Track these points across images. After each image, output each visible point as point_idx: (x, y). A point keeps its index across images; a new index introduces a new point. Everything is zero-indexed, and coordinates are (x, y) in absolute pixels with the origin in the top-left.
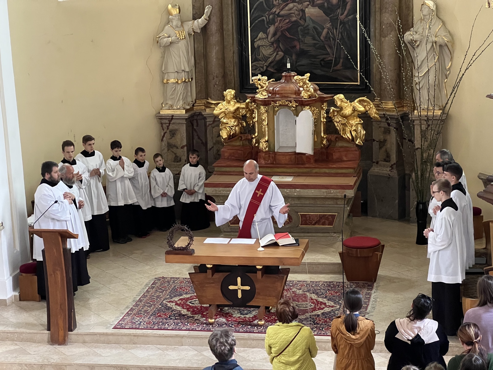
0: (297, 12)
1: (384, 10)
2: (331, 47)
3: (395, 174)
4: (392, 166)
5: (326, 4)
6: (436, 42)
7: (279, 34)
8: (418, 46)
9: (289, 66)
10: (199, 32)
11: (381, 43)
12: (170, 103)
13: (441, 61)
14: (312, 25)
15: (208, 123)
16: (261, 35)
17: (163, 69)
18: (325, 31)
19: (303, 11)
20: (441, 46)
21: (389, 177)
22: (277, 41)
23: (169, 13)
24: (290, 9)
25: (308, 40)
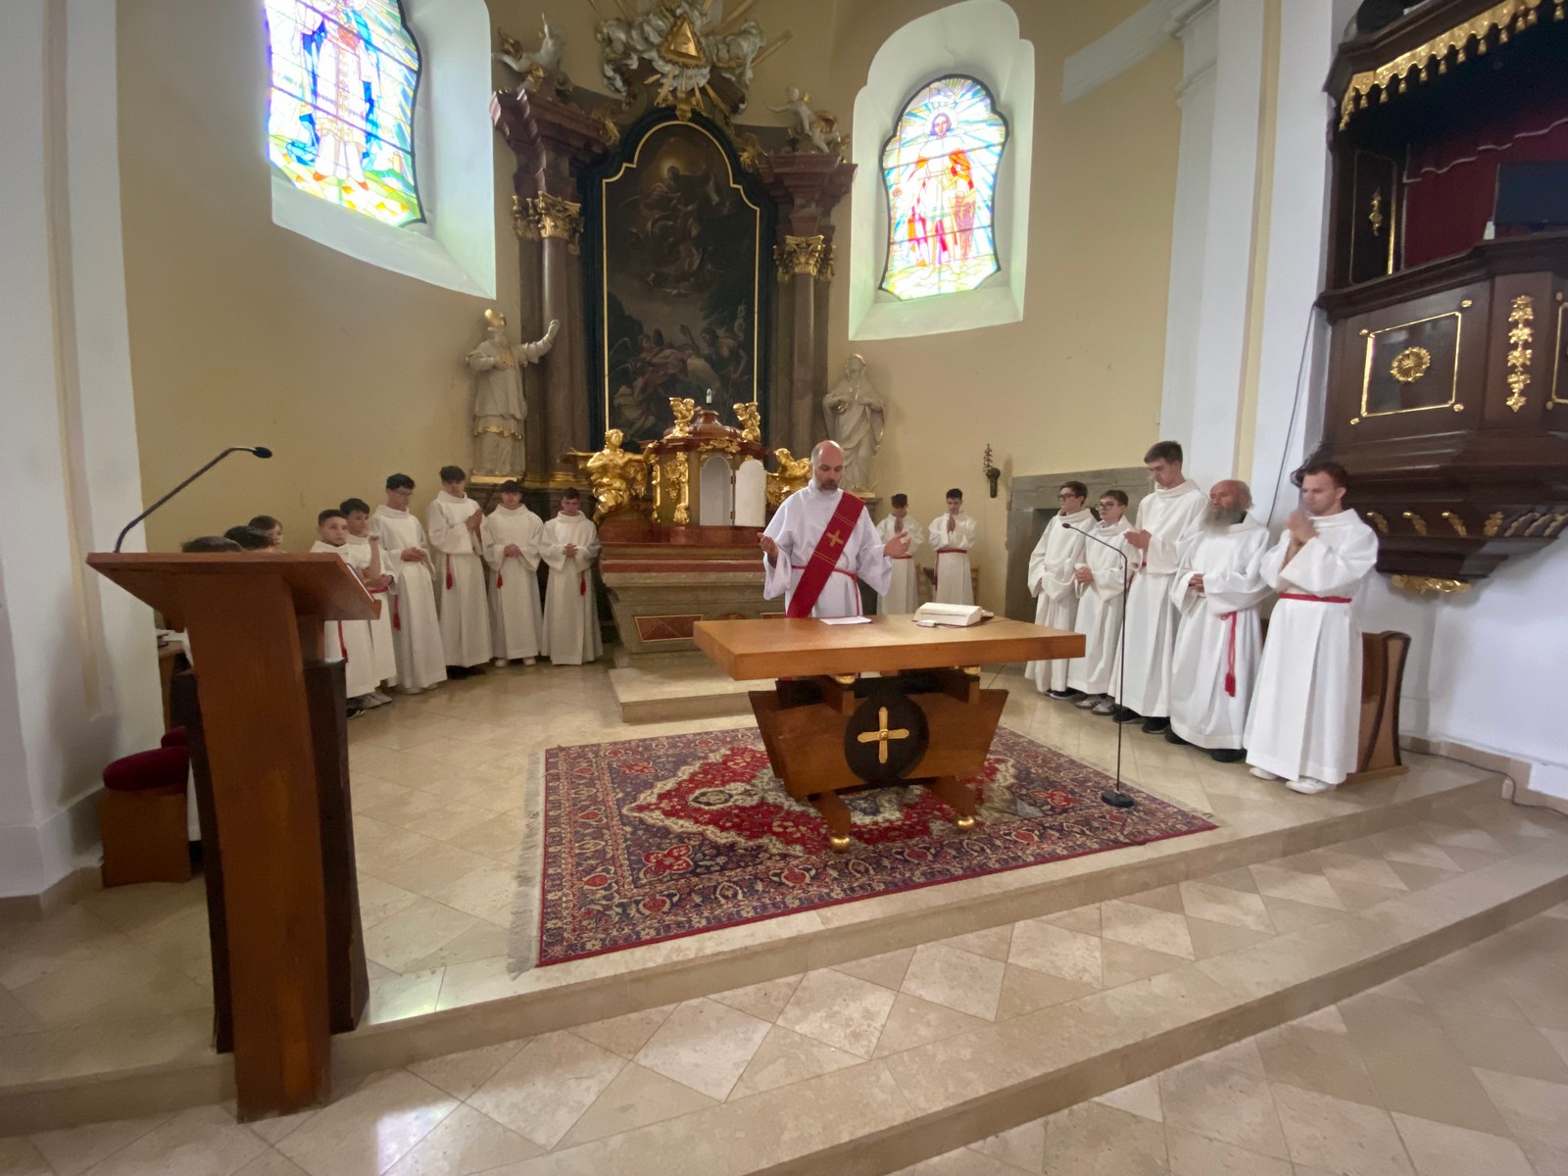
0: (675, 362)
1: (798, 365)
5: (714, 357)
6: (869, 405)
9: (709, 399)
10: (536, 361)
11: (792, 409)
12: (488, 466)
16: (623, 389)
17: (477, 409)
18: (713, 393)
19: (684, 362)
22: (647, 401)
24: (667, 357)
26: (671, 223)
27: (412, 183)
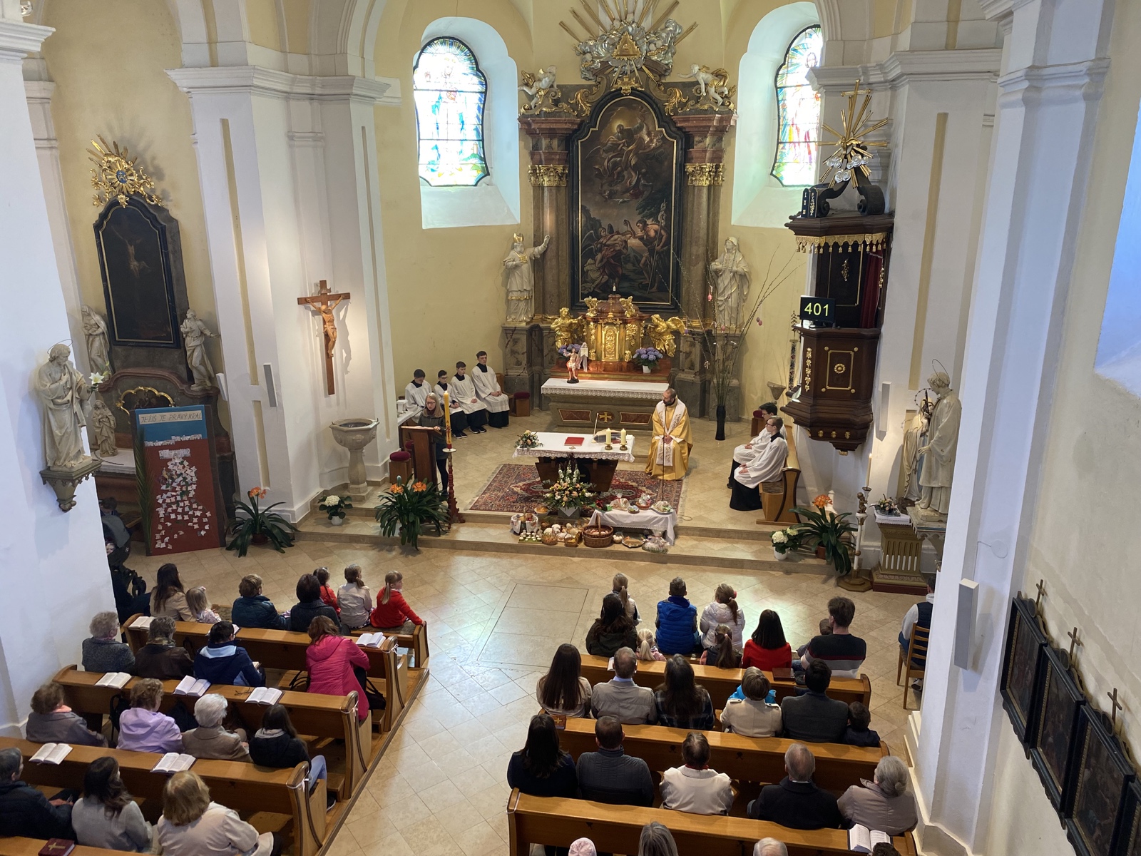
0: (620, 243)
1: (694, 244)
2: (648, 273)
3: (697, 380)
4: (695, 374)
5: (645, 237)
6: (737, 272)
7: (605, 260)
8: (721, 275)
9: (614, 290)
10: (539, 257)
11: (689, 271)
12: (513, 316)
13: (740, 288)
14: (632, 254)
15: (544, 334)
16: (590, 261)
17: (508, 287)
18: (644, 259)
19: (626, 242)
20: (741, 275)
21: (693, 383)
22: (603, 267)
23: (515, 241)
24: (615, 240)
25: (629, 266)
26: (619, 159)
27: (483, 156)
